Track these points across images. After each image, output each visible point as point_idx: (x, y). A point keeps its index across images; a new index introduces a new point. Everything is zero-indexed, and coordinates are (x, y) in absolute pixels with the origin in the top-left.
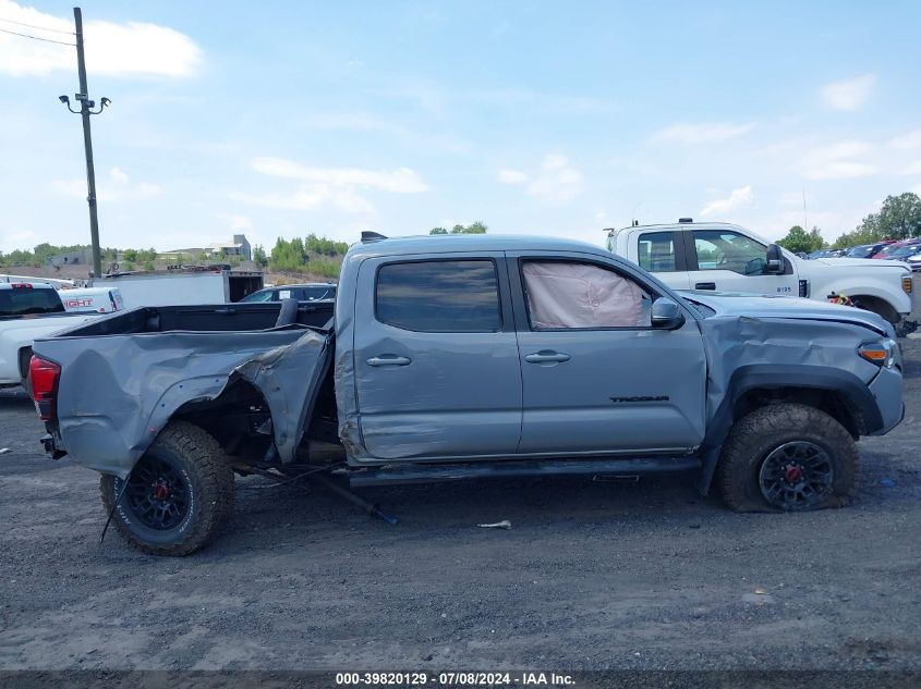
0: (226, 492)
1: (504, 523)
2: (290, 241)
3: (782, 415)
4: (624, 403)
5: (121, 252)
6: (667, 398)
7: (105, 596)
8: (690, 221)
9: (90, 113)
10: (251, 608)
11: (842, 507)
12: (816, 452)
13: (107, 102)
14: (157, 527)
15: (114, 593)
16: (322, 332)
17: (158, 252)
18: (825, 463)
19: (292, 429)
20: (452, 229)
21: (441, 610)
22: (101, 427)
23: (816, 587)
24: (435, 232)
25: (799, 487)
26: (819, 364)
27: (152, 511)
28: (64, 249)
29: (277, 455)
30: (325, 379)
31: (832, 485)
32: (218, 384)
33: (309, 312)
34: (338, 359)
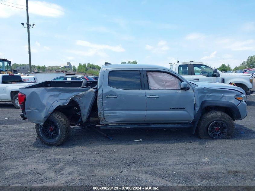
0: (69, 130)
1: (140, 140)
2: (83, 65)
3: (214, 114)
4: (173, 109)
5: (36, 66)
6: (184, 108)
7: (37, 155)
8: (193, 62)
9: (29, 28)
10: (75, 159)
11: (230, 138)
12: (223, 124)
13: (34, 25)
14: (50, 138)
15: (39, 154)
16: (94, 89)
17: (46, 66)
18: (225, 127)
19: (86, 114)
20: (127, 62)
21: (124, 161)
22: (36, 112)
23: (221, 158)
24: (123, 63)
25: (219, 133)
26: (224, 100)
27: (48, 134)
28: (20, 65)
29: (82, 120)
30: (95, 101)
31: (227, 132)
32: (67, 101)
33: (90, 83)
34: (98, 95)
